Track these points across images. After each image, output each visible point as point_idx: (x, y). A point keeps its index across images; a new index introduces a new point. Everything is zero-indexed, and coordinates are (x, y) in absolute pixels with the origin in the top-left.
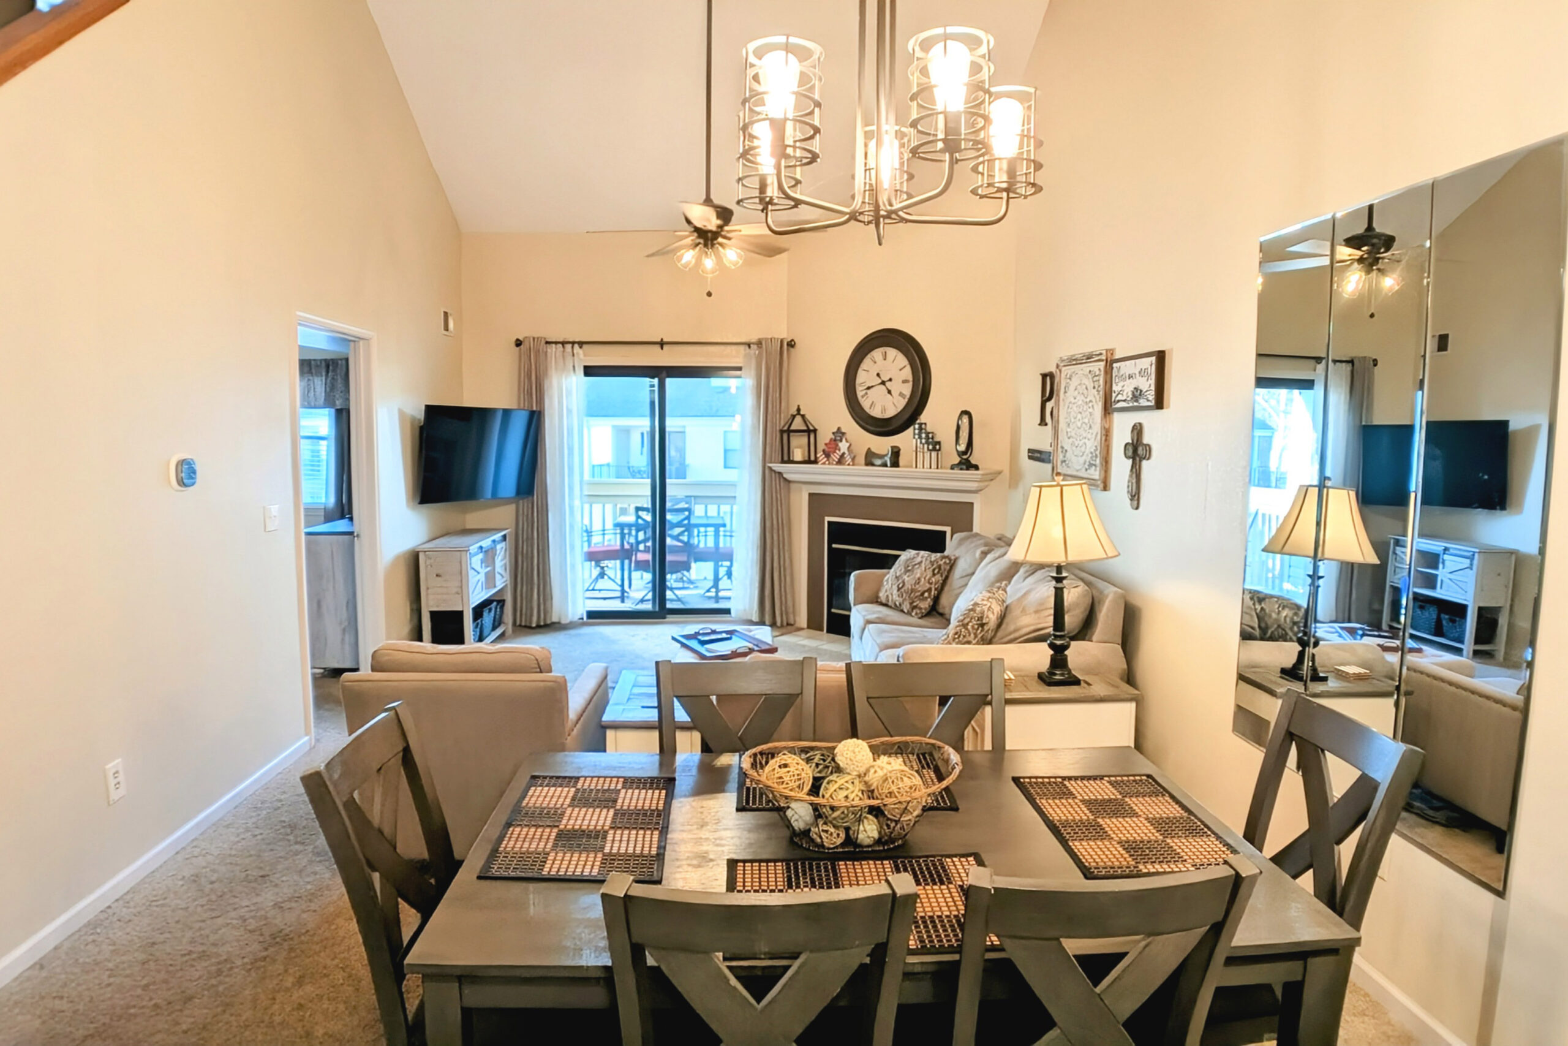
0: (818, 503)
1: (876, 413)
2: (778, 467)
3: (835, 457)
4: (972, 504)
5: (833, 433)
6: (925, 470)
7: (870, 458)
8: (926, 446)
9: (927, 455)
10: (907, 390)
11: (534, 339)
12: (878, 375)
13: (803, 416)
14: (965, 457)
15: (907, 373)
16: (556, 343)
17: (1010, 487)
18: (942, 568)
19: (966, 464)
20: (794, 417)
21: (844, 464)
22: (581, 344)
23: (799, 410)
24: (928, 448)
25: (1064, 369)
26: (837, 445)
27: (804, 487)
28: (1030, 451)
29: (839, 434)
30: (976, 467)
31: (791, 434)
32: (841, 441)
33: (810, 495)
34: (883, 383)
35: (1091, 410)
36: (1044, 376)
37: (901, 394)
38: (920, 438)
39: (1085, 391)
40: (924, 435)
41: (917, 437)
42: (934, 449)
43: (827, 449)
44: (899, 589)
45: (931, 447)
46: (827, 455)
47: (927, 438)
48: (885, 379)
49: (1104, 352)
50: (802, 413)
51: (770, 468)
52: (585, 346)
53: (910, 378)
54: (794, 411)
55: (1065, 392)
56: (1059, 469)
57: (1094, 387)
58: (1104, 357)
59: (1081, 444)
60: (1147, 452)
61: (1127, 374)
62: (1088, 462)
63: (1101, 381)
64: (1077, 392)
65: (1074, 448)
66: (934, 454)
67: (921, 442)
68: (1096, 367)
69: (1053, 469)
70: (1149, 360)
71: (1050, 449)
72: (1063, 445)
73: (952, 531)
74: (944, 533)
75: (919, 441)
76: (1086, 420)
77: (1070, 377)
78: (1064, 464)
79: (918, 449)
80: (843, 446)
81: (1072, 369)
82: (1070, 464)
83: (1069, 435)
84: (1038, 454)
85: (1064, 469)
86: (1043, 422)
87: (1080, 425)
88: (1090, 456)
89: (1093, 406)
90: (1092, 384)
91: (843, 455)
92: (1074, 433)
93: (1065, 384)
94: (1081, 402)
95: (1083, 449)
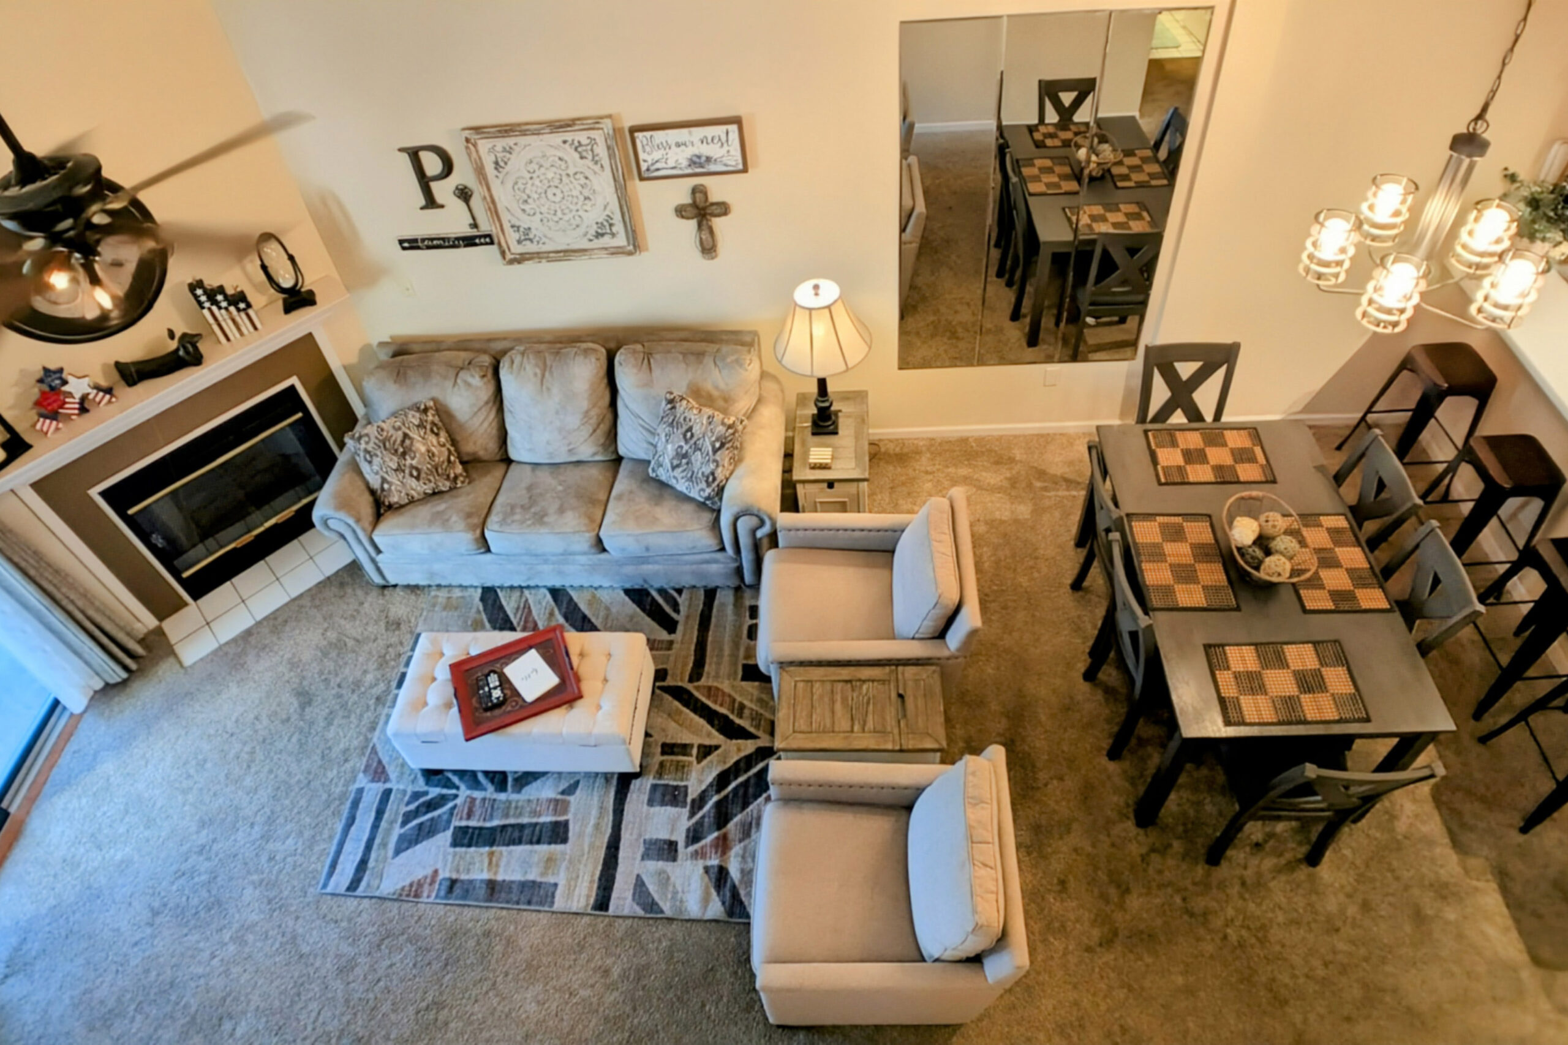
0: (60, 483)
3: (71, 409)
4: (310, 335)
7: (133, 374)
14: (296, 292)
21: (96, 407)
25: (481, 141)
26: (61, 393)
28: (401, 240)
29: (52, 375)
30: (315, 298)
32: (63, 382)
33: (37, 484)
35: (583, 181)
39: (560, 164)
40: (218, 297)
41: (207, 305)
42: (248, 306)
43: (40, 410)
45: (241, 306)
46: (52, 417)
47: (225, 298)
49: (605, 121)
56: (517, 249)
57: (582, 158)
58: (607, 125)
59: (566, 218)
60: (724, 209)
61: (672, 142)
62: (592, 232)
63: (601, 150)
64: (534, 166)
65: (551, 224)
66: (250, 312)
67: (220, 308)
68: (583, 137)
69: (503, 253)
70: (724, 128)
71: (474, 232)
72: (517, 223)
73: (300, 379)
74: (292, 389)
75: (214, 308)
76: (575, 193)
77: (504, 150)
78: (528, 242)
79: (220, 318)
80: (77, 387)
81: (510, 141)
82: (544, 240)
83: (528, 211)
84: (441, 242)
85: (529, 247)
86: (431, 203)
87: (558, 199)
88: (595, 227)
89: (586, 178)
90: (577, 156)
91: (84, 398)
92: (544, 210)
93: (493, 159)
94: (550, 175)
95: (574, 223)
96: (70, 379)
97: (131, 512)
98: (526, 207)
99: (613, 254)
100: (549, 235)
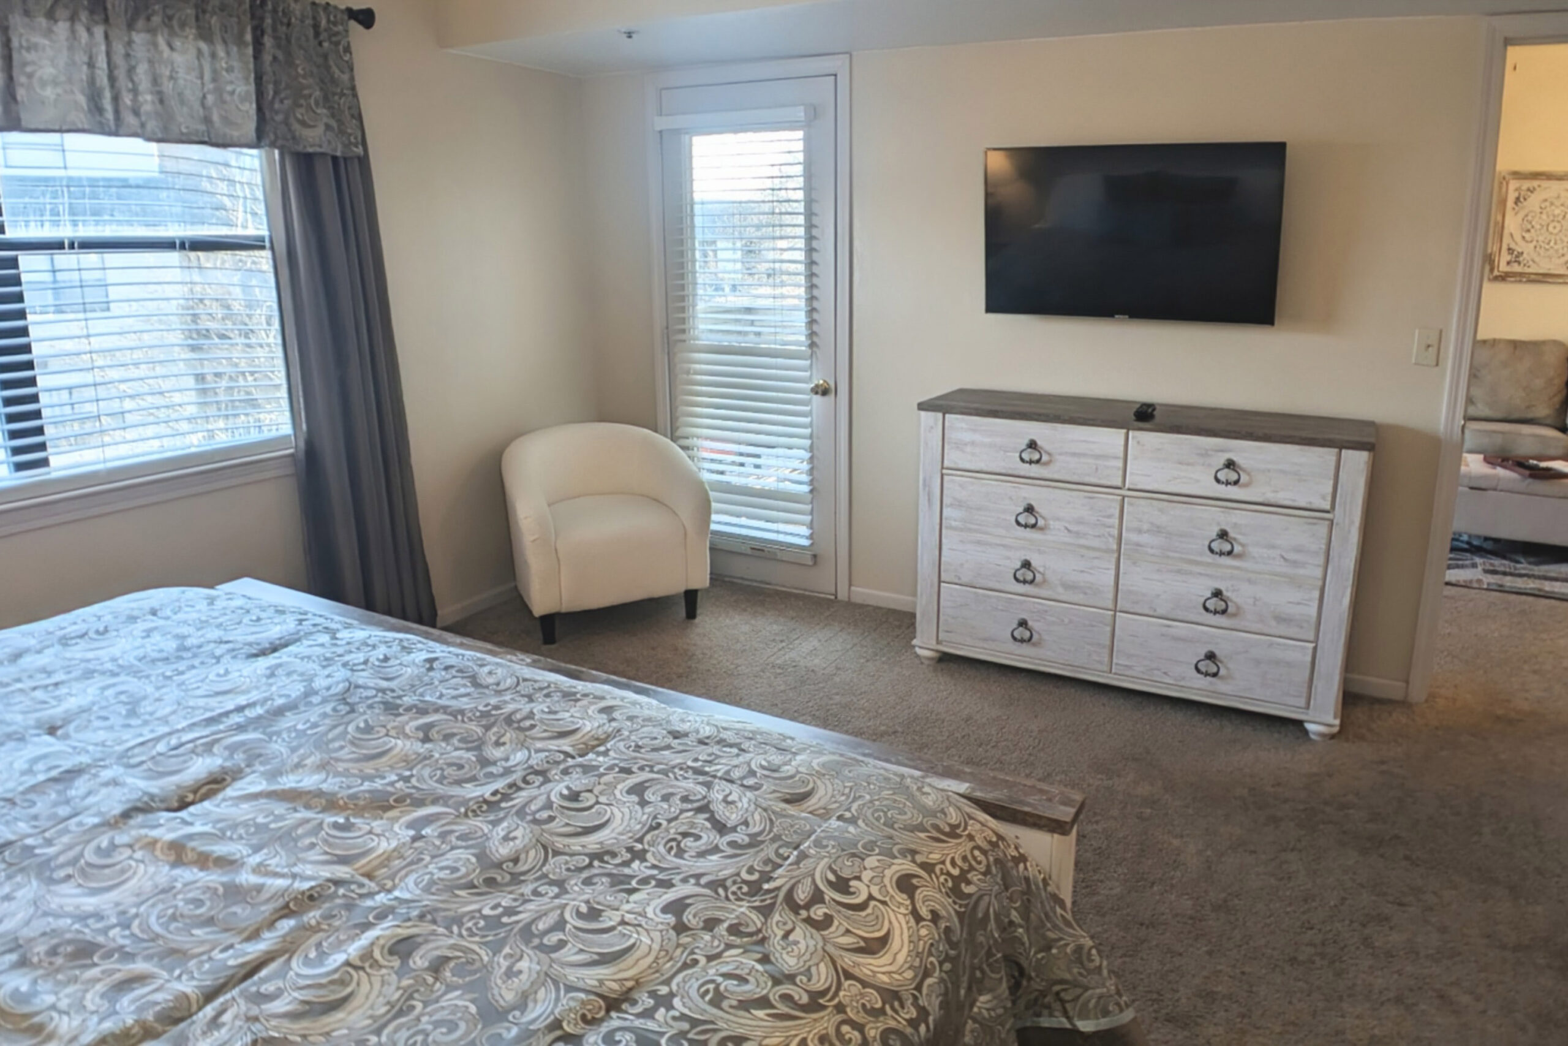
25: (1513, 182)
55: (1517, 202)
56: (1503, 267)
59: (1556, 247)
64: (1547, 204)
65: (1542, 252)
69: (1492, 270)
72: (1513, 246)
77: (1529, 190)
78: (1516, 265)
81: (1535, 183)
82: (1531, 263)
83: (1527, 238)
85: (1516, 268)
87: (1556, 231)
92: (1541, 238)
93: (1516, 194)
94: (1557, 212)
100: (1537, 259)
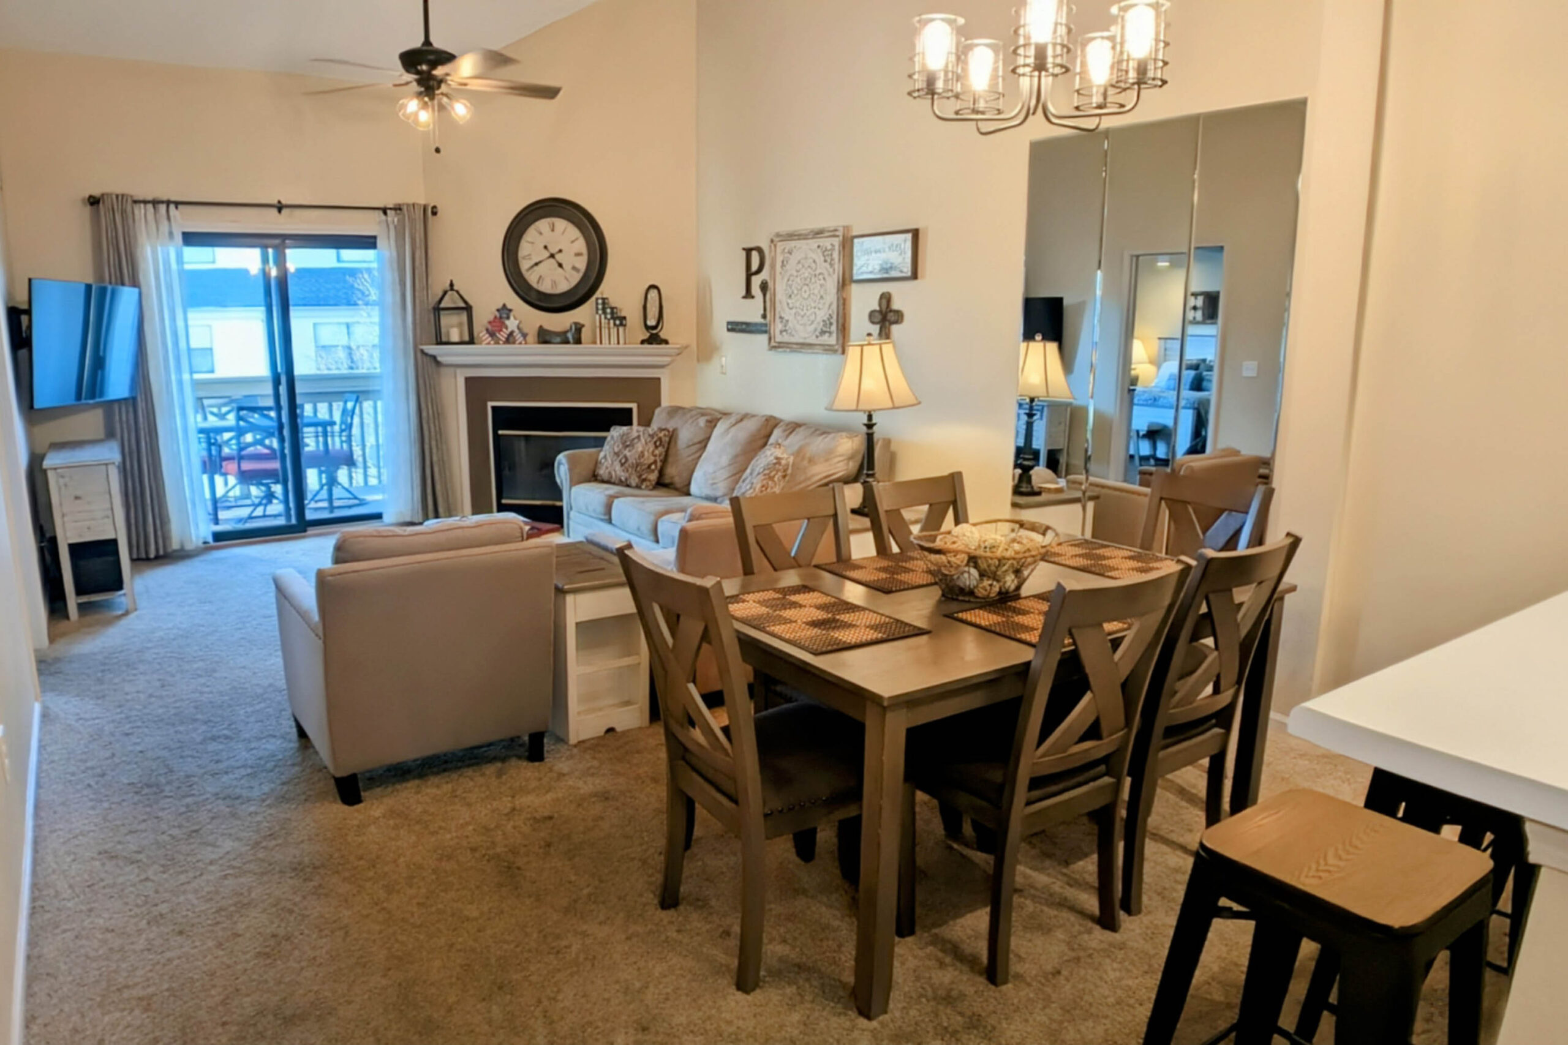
0: (477, 388)
1: (546, 288)
2: (432, 349)
3: (503, 336)
4: (659, 379)
5: (498, 310)
6: (612, 346)
7: (544, 337)
8: (612, 322)
9: (614, 331)
10: (582, 263)
11: (117, 196)
12: (546, 247)
13: (457, 292)
14: (654, 332)
15: (581, 245)
16: (145, 202)
17: (698, 360)
18: (663, 439)
19: (654, 338)
20: (445, 293)
21: (514, 343)
22: (177, 204)
23: (452, 285)
24: (615, 324)
25: (779, 244)
26: (503, 323)
27: (459, 371)
28: (729, 323)
29: (505, 312)
30: (666, 342)
31: (442, 313)
32: (508, 318)
33: (468, 380)
34: (552, 256)
35: (822, 282)
36: (748, 251)
37: (574, 268)
38: (604, 312)
39: (813, 265)
40: (608, 311)
41: (600, 312)
42: (621, 324)
43: (490, 327)
44: (622, 465)
45: (618, 322)
46: (492, 334)
47: (612, 313)
48: (554, 250)
49: (841, 229)
50: (455, 288)
51: (422, 351)
52: (180, 207)
53: (584, 251)
54: (447, 286)
55: (783, 265)
56: (779, 338)
57: (825, 261)
58: (840, 233)
59: (808, 313)
60: (899, 317)
61: (873, 249)
62: (819, 330)
63: (836, 255)
64: (800, 266)
65: (799, 318)
66: (621, 329)
67: (606, 318)
68: (827, 243)
69: (770, 339)
70: (903, 236)
71: (762, 321)
72: (783, 315)
73: (639, 407)
74: (630, 410)
75: (603, 316)
76: (816, 292)
77: (789, 252)
78: (783, 333)
79: (603, 325)
80: (512, 324)
81: (793, 244)
82: (793, 333)
83: (791, 305)
84: (744, 327)
85: (786, 338)
86: (748, 294)
87: (806, 296)
88: (822, 324)
89: (824, 279)
90: (822, 259)
91: (511, 334)
92: (798, 304)
93: (782, 258)
94: (806, 275)
95: (812, 318)
96: (512, 318)
97: (500, 432)
98: (789, 301)
99: (826, 350)
100: (798, 327)
